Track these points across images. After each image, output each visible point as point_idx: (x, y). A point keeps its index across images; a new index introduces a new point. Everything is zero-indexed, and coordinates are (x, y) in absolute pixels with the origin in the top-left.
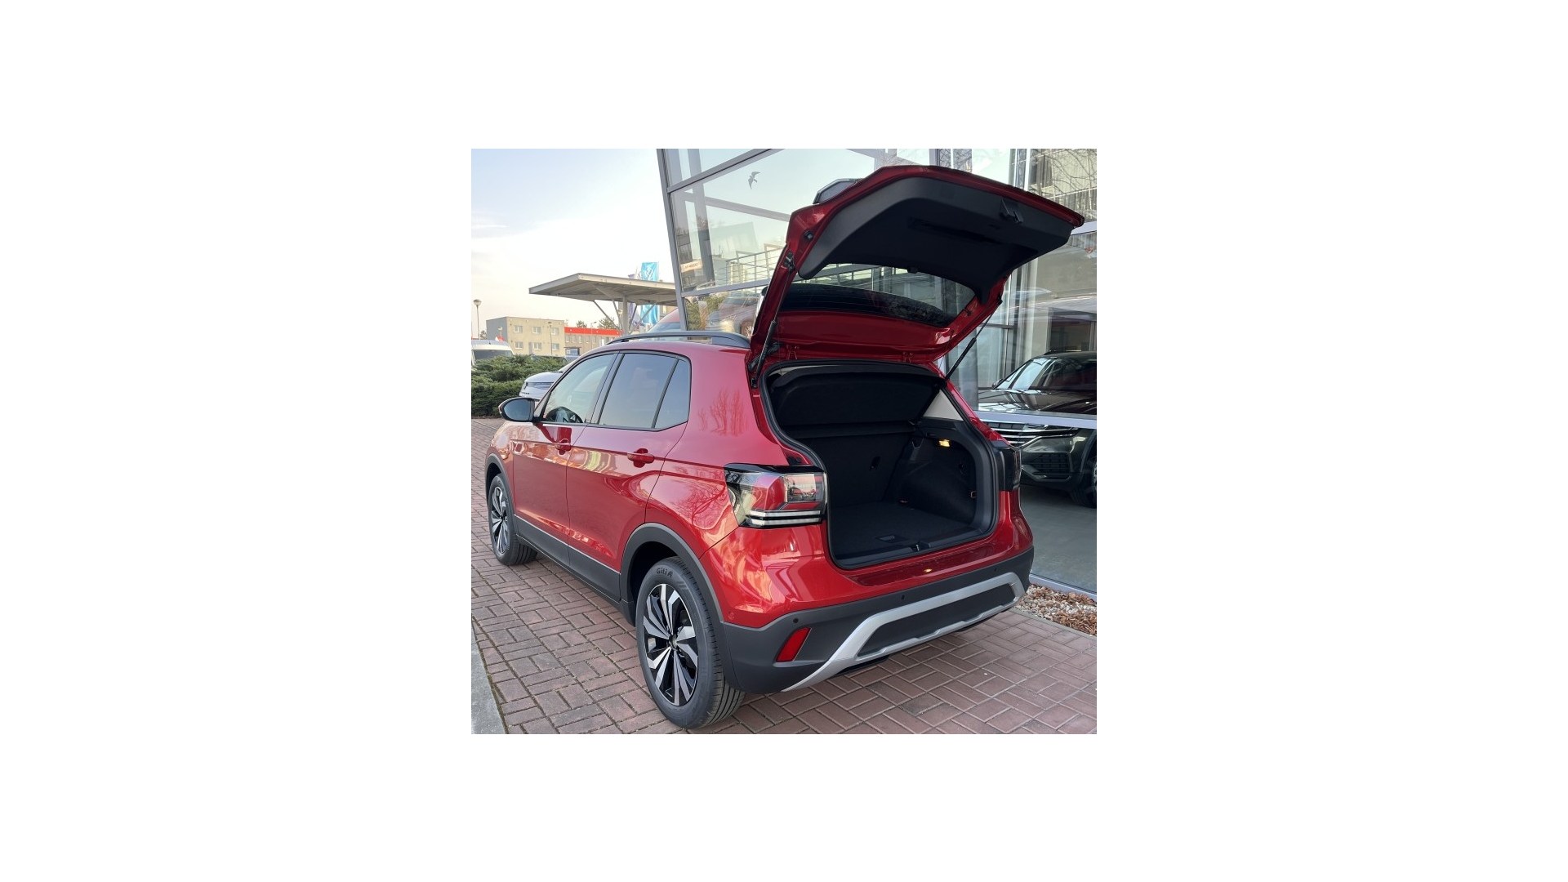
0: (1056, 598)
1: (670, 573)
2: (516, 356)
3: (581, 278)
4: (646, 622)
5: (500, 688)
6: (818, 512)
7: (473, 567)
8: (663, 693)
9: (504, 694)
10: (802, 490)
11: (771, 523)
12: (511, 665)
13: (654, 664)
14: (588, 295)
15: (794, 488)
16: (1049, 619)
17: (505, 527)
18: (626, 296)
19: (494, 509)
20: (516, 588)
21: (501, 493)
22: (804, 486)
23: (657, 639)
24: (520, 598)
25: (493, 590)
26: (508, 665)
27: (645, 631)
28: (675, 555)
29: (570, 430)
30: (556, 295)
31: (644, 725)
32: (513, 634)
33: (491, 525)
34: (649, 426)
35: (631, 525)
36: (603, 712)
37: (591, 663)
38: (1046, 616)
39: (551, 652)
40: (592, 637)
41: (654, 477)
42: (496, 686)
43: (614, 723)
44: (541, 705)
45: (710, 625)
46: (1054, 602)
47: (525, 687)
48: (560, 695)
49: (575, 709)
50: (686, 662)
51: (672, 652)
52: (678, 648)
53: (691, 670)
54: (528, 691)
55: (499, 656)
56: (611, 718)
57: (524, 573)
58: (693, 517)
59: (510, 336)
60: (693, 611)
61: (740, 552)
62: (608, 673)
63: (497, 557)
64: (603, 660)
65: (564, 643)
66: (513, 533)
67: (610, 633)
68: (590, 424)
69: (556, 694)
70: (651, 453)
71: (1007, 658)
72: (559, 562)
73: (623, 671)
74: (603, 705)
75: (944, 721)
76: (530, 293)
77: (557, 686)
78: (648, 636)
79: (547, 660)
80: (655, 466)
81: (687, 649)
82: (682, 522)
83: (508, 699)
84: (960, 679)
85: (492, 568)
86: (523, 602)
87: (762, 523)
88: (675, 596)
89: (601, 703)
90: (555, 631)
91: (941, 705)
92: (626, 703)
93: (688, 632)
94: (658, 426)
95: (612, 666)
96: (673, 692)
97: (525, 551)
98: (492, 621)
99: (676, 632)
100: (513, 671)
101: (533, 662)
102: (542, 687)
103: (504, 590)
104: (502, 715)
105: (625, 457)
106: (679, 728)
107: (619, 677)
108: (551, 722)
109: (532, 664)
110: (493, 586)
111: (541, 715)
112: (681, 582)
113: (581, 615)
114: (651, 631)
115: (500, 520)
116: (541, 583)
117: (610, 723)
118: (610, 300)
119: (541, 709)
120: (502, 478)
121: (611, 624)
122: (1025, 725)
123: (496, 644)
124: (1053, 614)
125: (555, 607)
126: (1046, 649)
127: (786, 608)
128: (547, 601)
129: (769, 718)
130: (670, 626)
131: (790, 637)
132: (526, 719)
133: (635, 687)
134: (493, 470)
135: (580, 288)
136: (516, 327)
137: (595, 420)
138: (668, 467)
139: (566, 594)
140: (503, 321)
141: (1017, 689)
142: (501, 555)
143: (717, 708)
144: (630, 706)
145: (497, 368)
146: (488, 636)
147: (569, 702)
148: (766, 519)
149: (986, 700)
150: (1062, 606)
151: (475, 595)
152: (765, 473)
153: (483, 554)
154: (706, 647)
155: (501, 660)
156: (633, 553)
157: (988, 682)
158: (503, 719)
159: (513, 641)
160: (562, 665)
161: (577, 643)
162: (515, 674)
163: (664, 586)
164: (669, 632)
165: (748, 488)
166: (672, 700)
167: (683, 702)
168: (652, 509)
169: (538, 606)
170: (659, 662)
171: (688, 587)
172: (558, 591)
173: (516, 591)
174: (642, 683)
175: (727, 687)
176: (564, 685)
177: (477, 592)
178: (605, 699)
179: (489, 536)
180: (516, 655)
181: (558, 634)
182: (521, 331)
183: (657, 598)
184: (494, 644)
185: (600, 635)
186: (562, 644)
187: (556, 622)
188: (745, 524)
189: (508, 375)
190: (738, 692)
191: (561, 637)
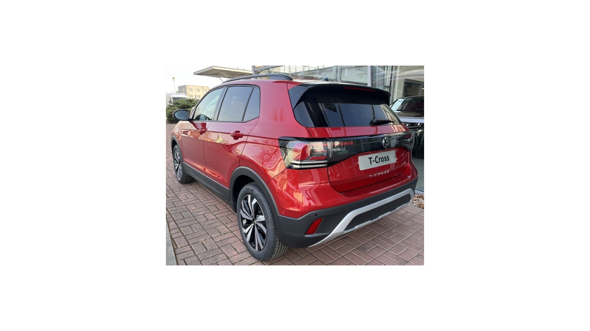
0: (417, 197)
1: (252, 190)
2: (189, 99)
3: (214, 68)
4: (241, 212)
5: (175, 241)
6: (326, 161)
7: (167, 184)
8: (251, 244)
9: (177, 244)
10: (317, 151)
11: (303, 167)
12: (181, 230)
13: (246, 231)
14: (217, 75)
15: (313, 149)
16: (415, 206)
17: (180, 167)
18: (232, 76)
19: (175, 160)
20: (186, 194)
21: (178, 153)
22: (318, 148)
23: (247, 220)
24: (186, 198)
25: (175, 194)
26: (180, 229)
27: (241, 216)
28: (253, 181)
29: (205, 124)
30: (204, 75)
31: (242, 259)
32: (183, 215)
33: (175, 166)
34: (240, 120)
35: (233, 166)
36: (223, 253)
37: (218, 228)
38: (414, 205)
39: (200, 223)
40: (218, 216)
41: (243, 144)
42: (173, 240)
43: (228, 258)
44: (194, 249)
45: (272, 215)
46: (417, 198)
47: (187, 240)
48: (203, 244)
49: (210, 251)
50: (260, 231)
51: (254, 226)
52: (257, 224)
53: (263, 235)
54: (188, 242)
55: (176, 225)
56: (226, 256)
57: (190, 187)
58: (263, 163)
59: (187, 92)
60: (264, 208)
61: (285, 179)
62: (225, 233)
63: (178, 180)
64: (223, 227)
65: (206, 219)
66: (183, 170)
67: (226, 214)
68: (214, 121)
69: (201, 244)
70: (241, 133)
71: (401, 224)
72: (203, 183)
73: (232, 232)
74: (223, 249)
75: (379, 255)
76: (194, 74)
77: (202, 240)
78: (243, 219)
79: (198, 227)
80: (244, 139)
81: (261, 226)
82: (257, 166)
83: (179, 247)
84: (382, 234)
85: (176, 185)
86: (188, 200)
87: (298, 167)
88: (255, 201)
89: (222, 248)
90: (202, 213)
91: (376, 247)
92: (234, 248)
93: (261, 218)
94: (245, 120)
95: (227, 230)
96: (255, 244)
97: (189, 179)
98: (174, 209)
99: (256, 217)
100: (182, 232)
101: (191, 228)
102: (195, 241)
103: (180, 195)
104: (176, 255)
105: (230, 135)
106: (258, 261)
107: (230, 235)
108: (198, 258)
109: (190, 229)
110: (175, 193)
111: (194, 254)
112: (258, 195)
113: (214, 206)
114: (244, 216)
115: (178, 164)
116: (197, 191)
117: (226, 258)
118: (226, 77)
119: (194, 251)
120: (178, 146)
121: (227, 210)
122: (415, 257)
123: (175, 220)
124: (417, 204)
125: (202, 202)
126: (417, 220)
127: (310, 208)
128: (199, 199)
129: (299, 254)
130: (253, 214)
131: (312, 223)
132: (187, 256)
133: (238, 240)
134: (174, 143)
135: (214, 72)
136: (190, 89)
137: (215, 119)
138: (250, 139)
139: (208, 196)
140: (184, 87)
141: (409, 239)
142: (179, 179)
143: (276, 253)
144: (235, 249)
145: (181, 104)
146: (171, 216)
147: (207, 248)
148: (300, 165)
149: (396, 245)
150: (420, 200)
151: (167, 197)
152: (298, 141)
153: (172, 178)
154: (270, 225)
155: (177, 227)
156: (235, 180)
157: (395, 236)
158: (176, 256)
159: (183, 218)
160: (204, 229)
161: (211, 219)
162: (183, 234)
163: (249, 196)
164: (253, 217)
165: (290, 149)
166: (254, 248)
167: (260, 249)
168: (242, 160)
169: (195, 202)
170: (248, 230)
171: (261, 197)
172: (204, 195)
173: (185, 195)
174: (240, 238)
175: (281, 244)
176: (205, 239)
177: (168, 195)
178: (224, 246)
179: (174, 171)
180: (184, 225)
181: (203, 214)
182: (192, 90)
183: (246, 201)
184: (174, 220)
185: (222, 215)
186: (205, 219)
187: (202, 209)
188: (290, 167)
189: (185, 107)
190: (285, 247)
191: (204, 216)
